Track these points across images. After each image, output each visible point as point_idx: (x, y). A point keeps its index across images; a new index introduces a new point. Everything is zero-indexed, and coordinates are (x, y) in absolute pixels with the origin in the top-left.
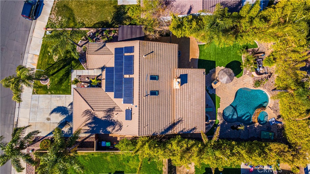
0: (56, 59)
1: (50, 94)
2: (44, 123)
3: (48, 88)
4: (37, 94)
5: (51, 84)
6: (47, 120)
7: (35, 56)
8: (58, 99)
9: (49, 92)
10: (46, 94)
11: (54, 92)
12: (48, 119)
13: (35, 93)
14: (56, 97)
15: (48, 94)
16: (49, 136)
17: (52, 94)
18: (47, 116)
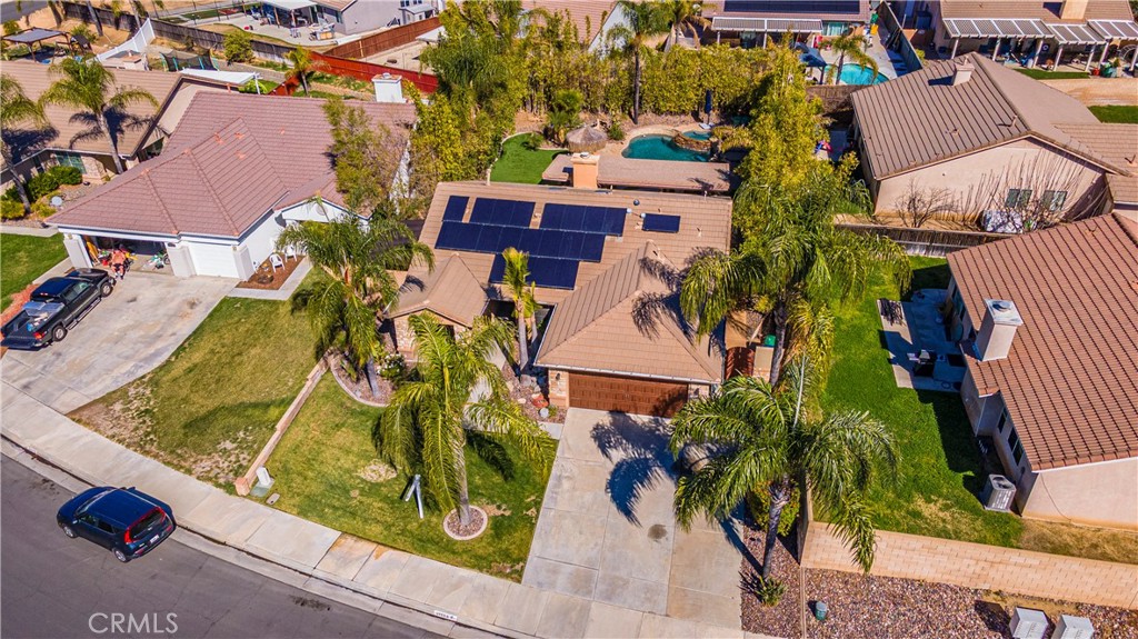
0: (387, 471)
1: (538, 511)
2: (674, 553)
3: (508, 513)
4: (524, 559)
5: (493, 503)
6: (662, 540)
7: (336, 549)
8: (566, 485)
9: (529, 513)
10: (533, 526)
11: (533, 494)
12: (657, 532)
13: (518, 567)
14: (556, 490)
15: (537, 517)
16: (742, 538)
17: (538, 504)
18: (641, 535)
